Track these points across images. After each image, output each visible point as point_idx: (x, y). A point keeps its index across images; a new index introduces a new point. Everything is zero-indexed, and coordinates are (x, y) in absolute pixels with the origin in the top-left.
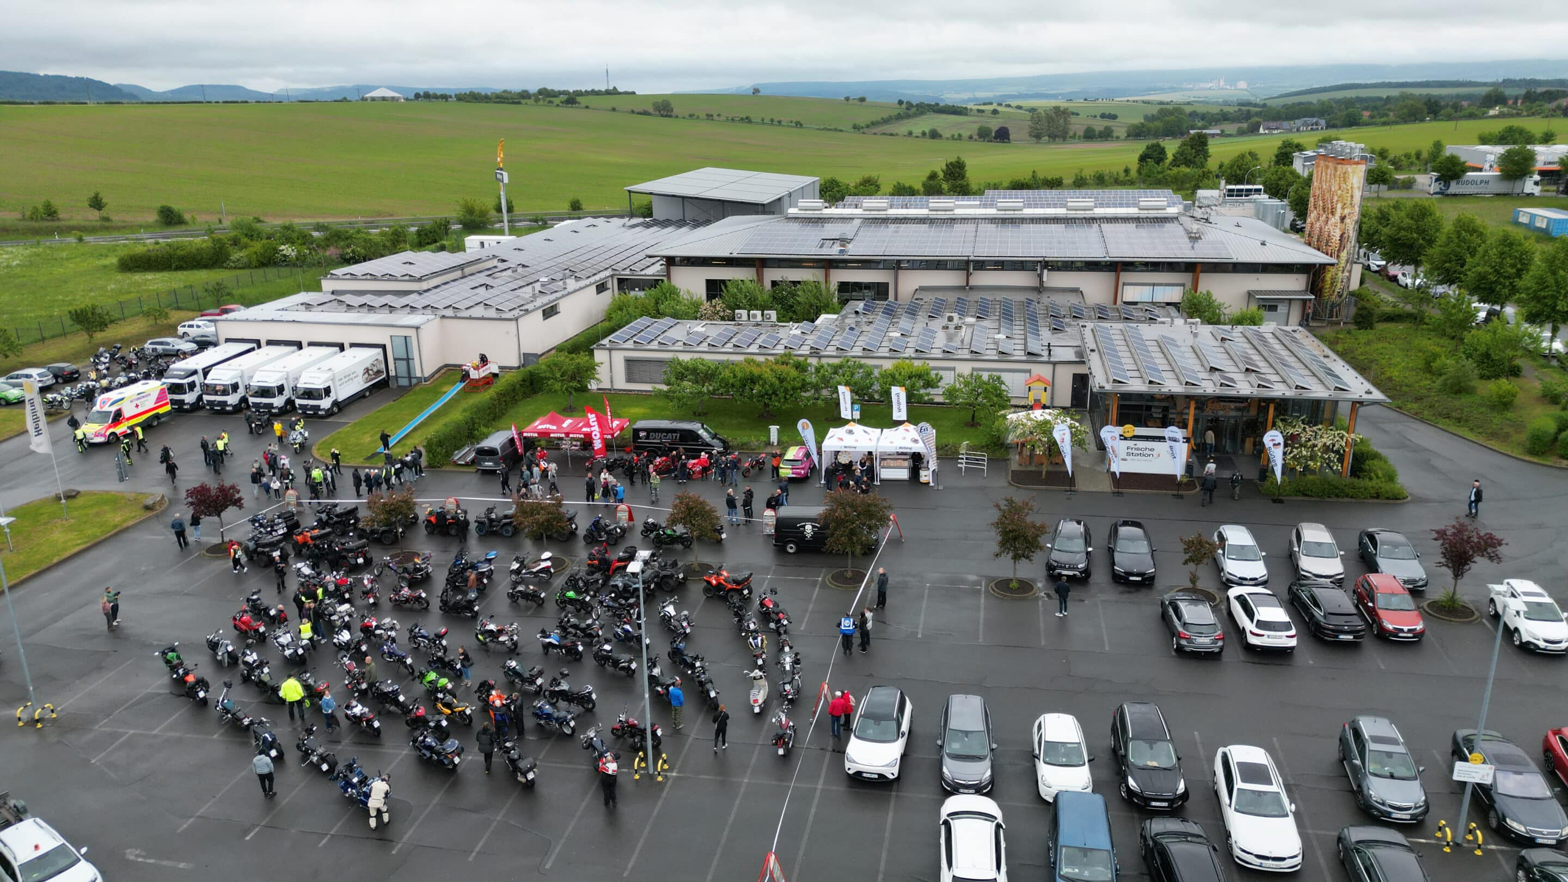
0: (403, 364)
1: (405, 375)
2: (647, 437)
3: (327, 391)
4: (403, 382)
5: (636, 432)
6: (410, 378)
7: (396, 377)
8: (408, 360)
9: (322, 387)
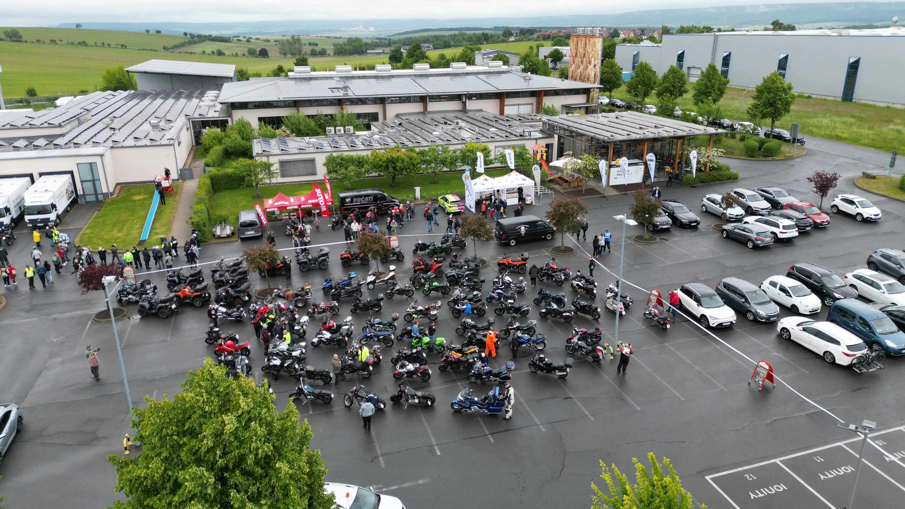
0: (89, 185)
1: (92, 192)
2: (351, 202)
3: (54, 206)
4: (92, 198)
5: (343, 199)
6: (96, 194)
7: (84, 195)
8: (93, 181)
9: (49, 203)
